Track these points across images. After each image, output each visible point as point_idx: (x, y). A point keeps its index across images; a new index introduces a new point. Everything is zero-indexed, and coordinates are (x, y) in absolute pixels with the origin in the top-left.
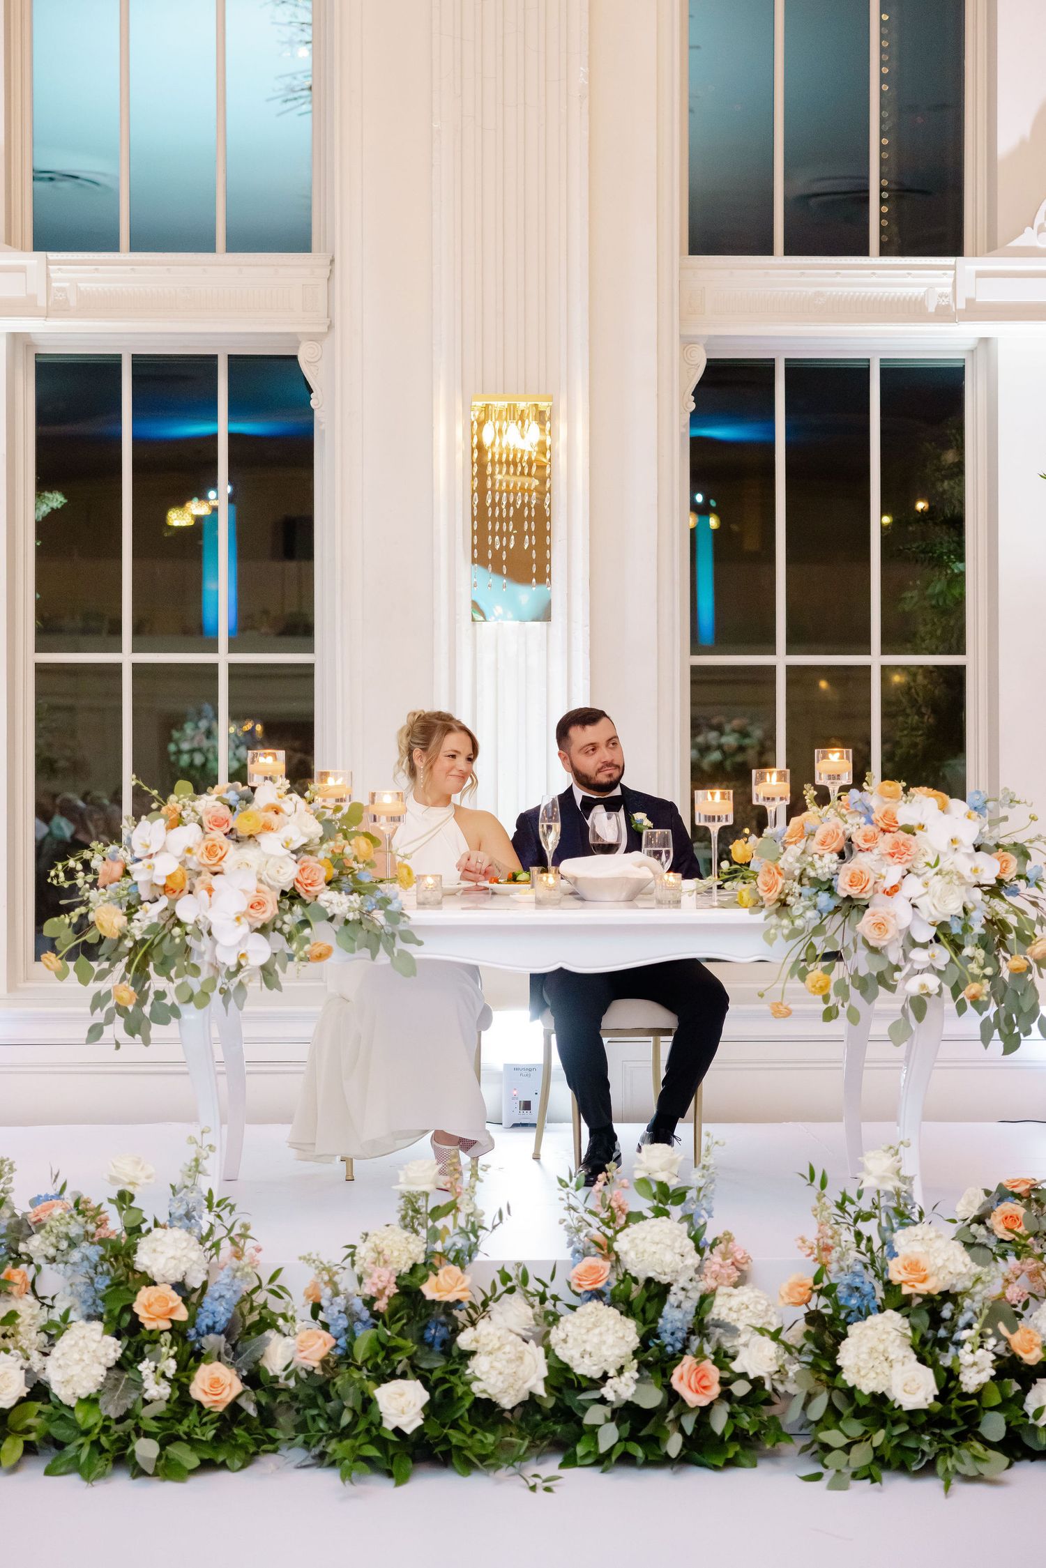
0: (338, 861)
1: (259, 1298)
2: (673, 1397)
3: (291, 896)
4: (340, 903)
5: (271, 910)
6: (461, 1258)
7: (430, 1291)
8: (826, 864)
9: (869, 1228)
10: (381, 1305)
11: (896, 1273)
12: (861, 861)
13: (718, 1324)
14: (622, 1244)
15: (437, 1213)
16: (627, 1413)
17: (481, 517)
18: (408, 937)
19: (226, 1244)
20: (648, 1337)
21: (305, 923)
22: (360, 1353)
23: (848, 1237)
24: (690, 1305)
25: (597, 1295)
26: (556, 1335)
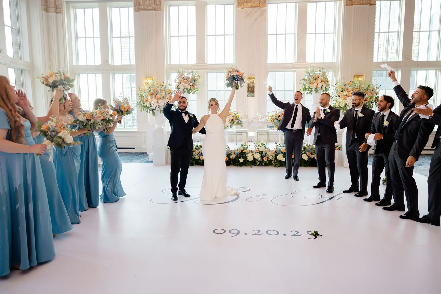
0: (236, 117)
1: (230, 153)
2: (263, 160)
3: (232, 120)
4: (236, 121)
5: (231, 121)
6: (246, 149)
7: (244, 152)
8: (277, 117)
9: (280, 147)
10: (240, 153)
11: (282, 151)
12: (280, 117)
13: (267, 155)
14: (260, 148)
15: (244, 146)
16: (260, 162)
17: (248, 87)
18: (242, 124)
19: (227, 148)
20: (261, 155)
21: (233, 122)
22: (238, 156)
23: (278, 148)
24: (265, 153)
25: (257, 152)
26: (254, 155)
